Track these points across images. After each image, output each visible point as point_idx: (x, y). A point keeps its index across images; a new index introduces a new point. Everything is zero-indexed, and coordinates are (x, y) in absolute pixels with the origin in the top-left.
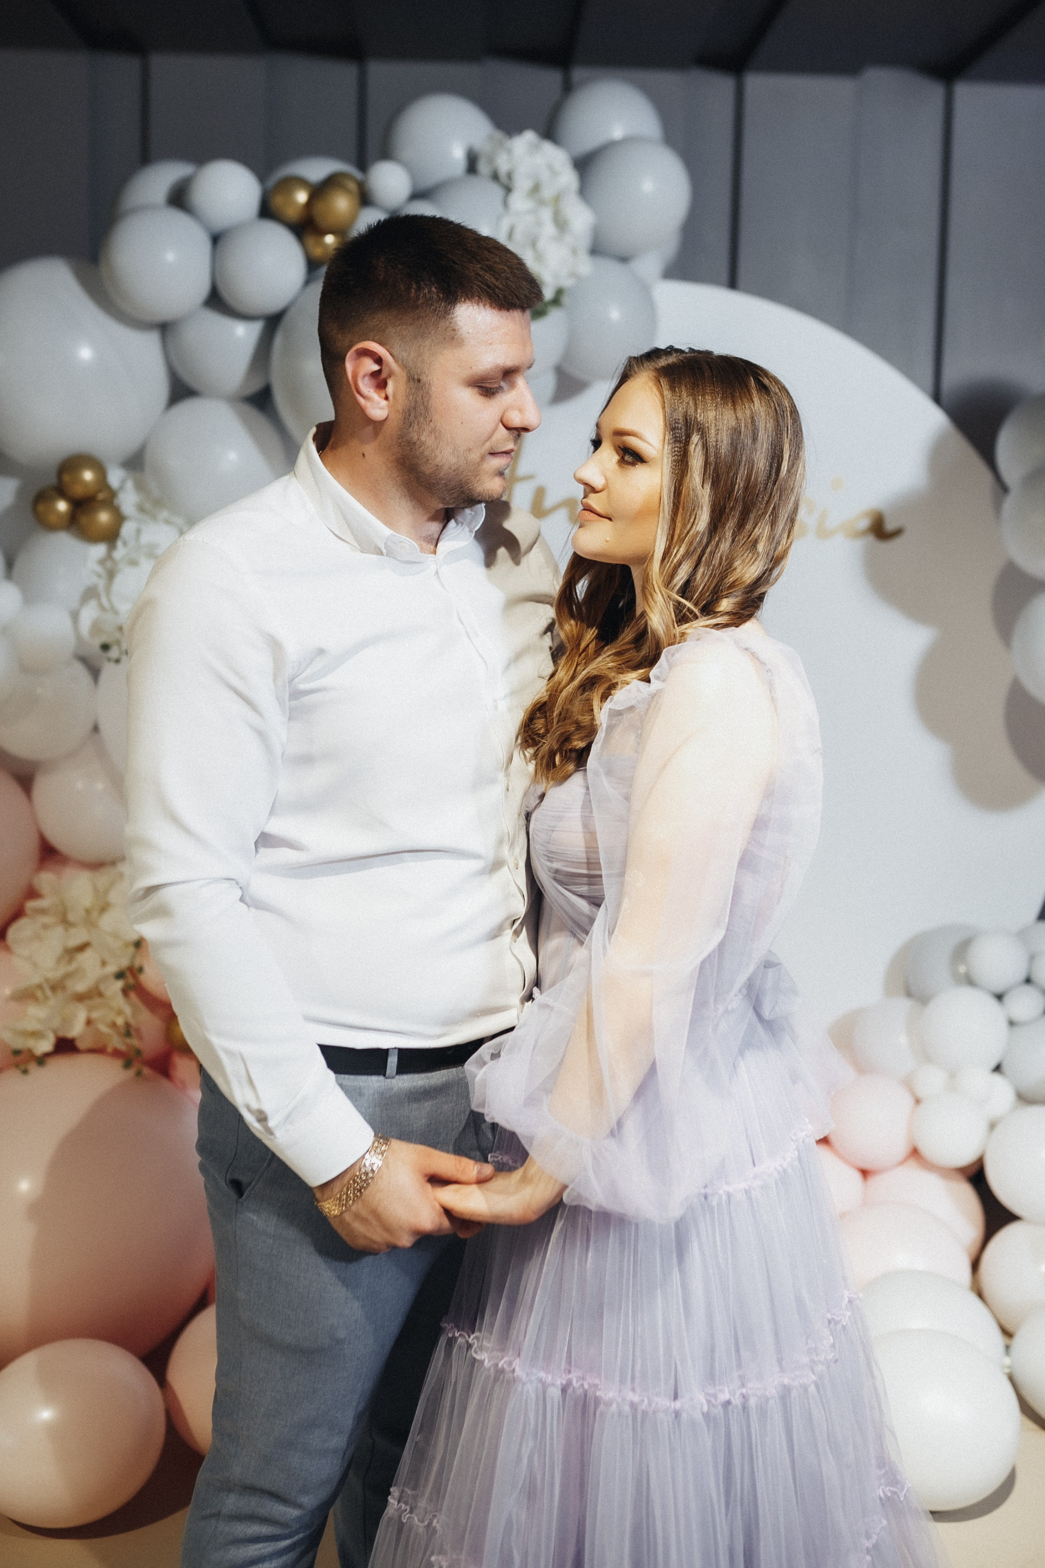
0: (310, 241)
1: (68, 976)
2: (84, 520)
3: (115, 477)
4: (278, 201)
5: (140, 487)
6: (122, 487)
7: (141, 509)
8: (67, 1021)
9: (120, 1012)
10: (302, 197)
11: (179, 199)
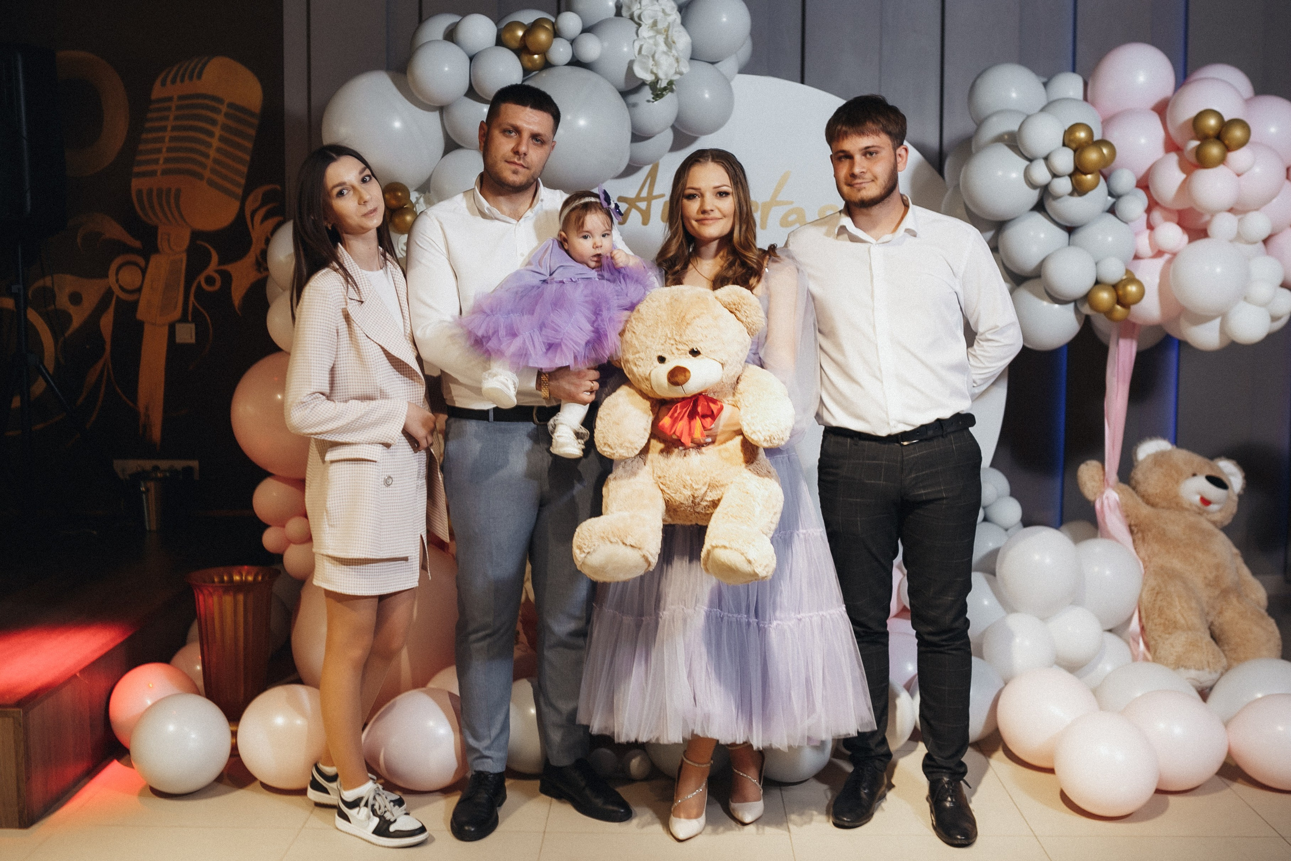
0: (526, 58)
2: (397, 220)
3: (414, 196)
4: (507, 36)
6: (417, 202)
10: (520, 33)
11: (451, 35)
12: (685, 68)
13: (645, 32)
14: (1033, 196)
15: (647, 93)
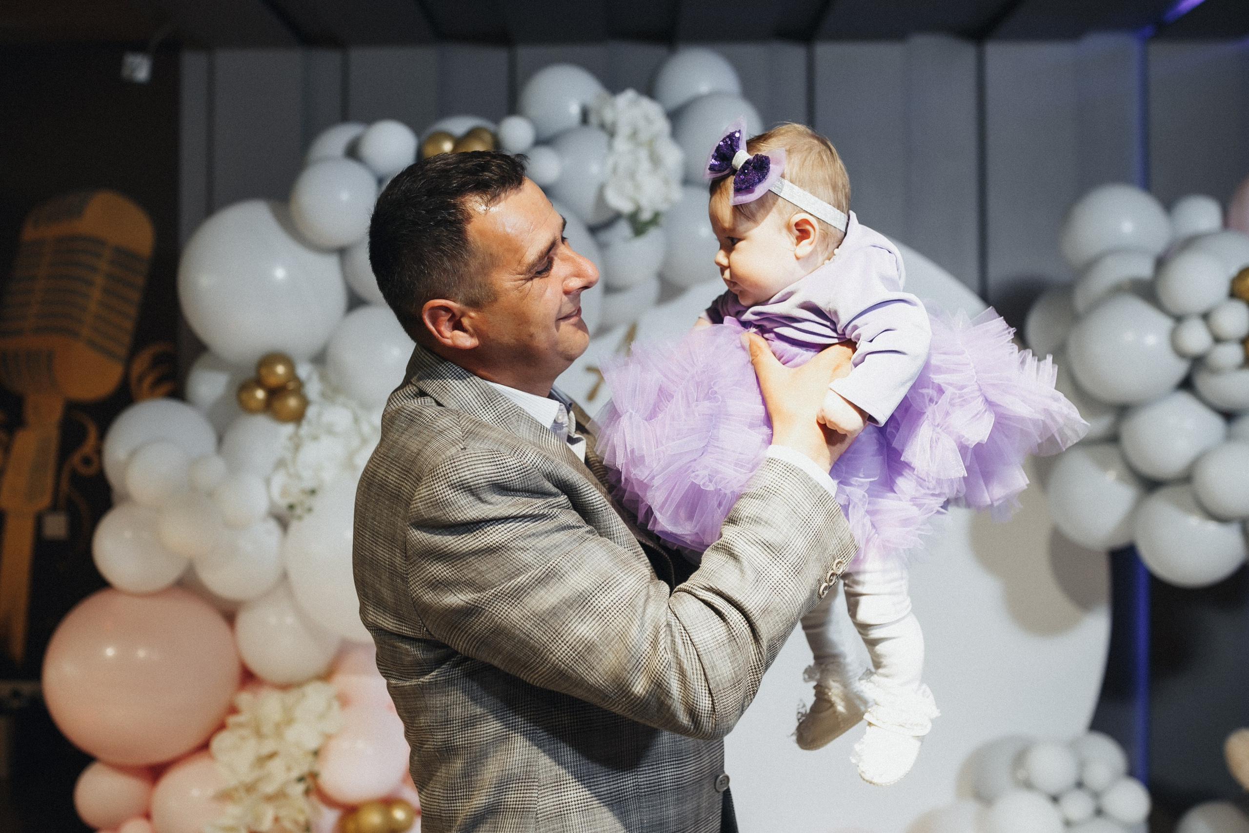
1: (258, 780)
2: (277, 405)
3: (303, 371)
4: (430, 149)
5: (323, 378)
6: (308, 379)
7: (323, 395)
8: (258, 818)
9: (302, 811)
10: (448, 146)
11: (353, 152)
12: (677, 193)
13: (621, 144)
14: (1179, 369)
15: (623, 229)
